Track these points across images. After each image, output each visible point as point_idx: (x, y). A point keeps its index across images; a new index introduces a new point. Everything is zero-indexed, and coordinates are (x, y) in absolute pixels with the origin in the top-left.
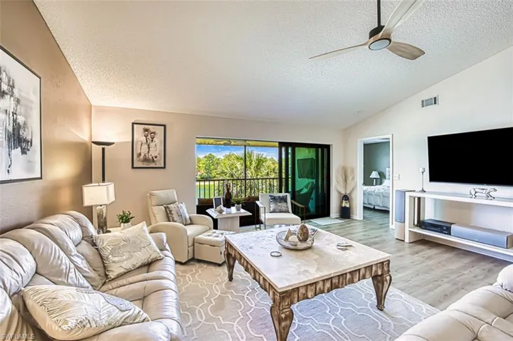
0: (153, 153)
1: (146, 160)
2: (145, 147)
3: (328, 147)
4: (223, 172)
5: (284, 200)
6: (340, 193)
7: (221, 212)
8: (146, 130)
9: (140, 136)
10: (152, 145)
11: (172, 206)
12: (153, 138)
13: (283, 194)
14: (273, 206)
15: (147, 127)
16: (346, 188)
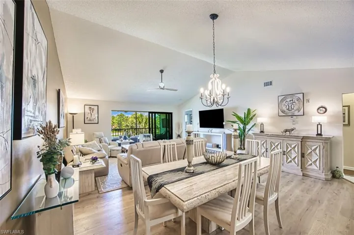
0: (93, 117)
1: (90, 120)
2: (90, 115)
3: (171, 113)
4: (127, 126)
5: (149, 136)
6: (176, 134)
7: (122, 141)
8: (90, 108)
9: (87, 110)
10: (92, 114)
11: (102, 138)
12: (93, 111)
13: (148, 134)
14: (144, 139)
15: (90, 106)
16: (179, 132)
